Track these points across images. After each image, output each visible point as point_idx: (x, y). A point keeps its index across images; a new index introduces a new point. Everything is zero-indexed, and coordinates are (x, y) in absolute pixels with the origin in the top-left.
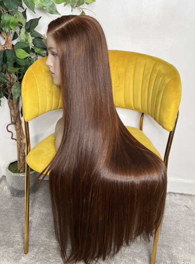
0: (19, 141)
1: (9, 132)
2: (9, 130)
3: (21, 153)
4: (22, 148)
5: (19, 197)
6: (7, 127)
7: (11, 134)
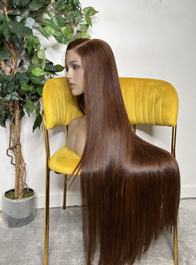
0: (18, 164)
1: (9, 156)
2: (9, 154)
3: (21, 177)
4: (21, 173)
5: (17, 227)
6: (8, 150)
7: (10, 158)
